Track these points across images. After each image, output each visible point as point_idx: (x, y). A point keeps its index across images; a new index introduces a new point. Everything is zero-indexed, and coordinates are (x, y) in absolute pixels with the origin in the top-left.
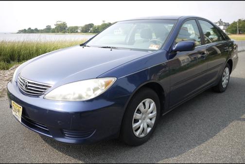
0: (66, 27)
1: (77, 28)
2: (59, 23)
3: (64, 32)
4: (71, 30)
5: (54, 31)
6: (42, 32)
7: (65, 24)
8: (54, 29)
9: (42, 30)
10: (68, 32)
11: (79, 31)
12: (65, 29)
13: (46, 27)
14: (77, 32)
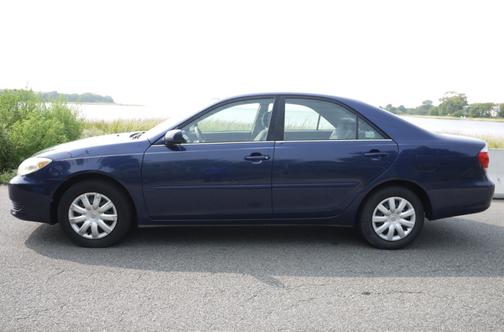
0: (466, 103)
1: (489, 106)
2: (450, 96)
3: (458, 116)
4: (474, 111)
5: (435, 113)
6: (411, 114)
7: (462, 99)
8: (436, 108)
9: (412, 109)
10: (467, 116)
11: (493, 113)
12: (461, 108)
13: (422, 104)
14: (488, 116)
